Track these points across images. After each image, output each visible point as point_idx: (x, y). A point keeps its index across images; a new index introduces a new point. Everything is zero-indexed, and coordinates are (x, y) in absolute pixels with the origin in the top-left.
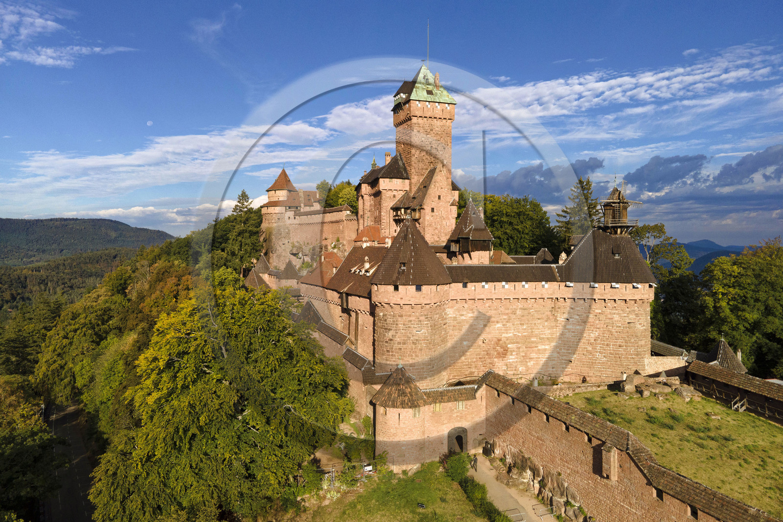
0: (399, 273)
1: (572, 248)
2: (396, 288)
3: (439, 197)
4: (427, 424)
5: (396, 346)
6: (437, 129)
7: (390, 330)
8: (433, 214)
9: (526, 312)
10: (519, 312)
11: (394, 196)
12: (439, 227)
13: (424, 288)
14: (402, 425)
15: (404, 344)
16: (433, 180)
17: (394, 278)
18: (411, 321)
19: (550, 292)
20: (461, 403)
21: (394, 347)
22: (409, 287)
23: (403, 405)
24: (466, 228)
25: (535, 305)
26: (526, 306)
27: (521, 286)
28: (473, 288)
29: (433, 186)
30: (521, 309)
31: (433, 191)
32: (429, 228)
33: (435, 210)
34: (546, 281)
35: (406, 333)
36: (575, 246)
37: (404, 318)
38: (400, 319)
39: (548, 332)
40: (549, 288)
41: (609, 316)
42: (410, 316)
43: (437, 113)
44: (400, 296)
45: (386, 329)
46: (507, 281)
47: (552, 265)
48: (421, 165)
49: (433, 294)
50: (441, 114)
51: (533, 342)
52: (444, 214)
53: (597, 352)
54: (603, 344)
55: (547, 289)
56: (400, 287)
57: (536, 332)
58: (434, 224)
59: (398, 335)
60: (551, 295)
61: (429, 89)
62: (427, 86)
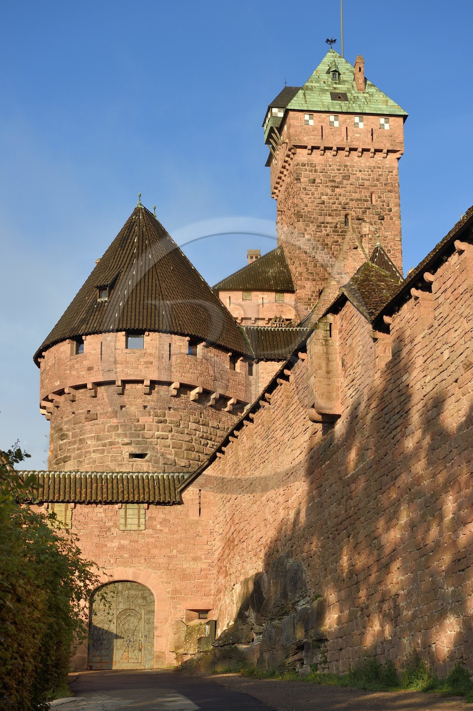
6: (359, 174)
43: (358, 139)
50: (369, 140)
61: (337, 91)
62: (335, 86)
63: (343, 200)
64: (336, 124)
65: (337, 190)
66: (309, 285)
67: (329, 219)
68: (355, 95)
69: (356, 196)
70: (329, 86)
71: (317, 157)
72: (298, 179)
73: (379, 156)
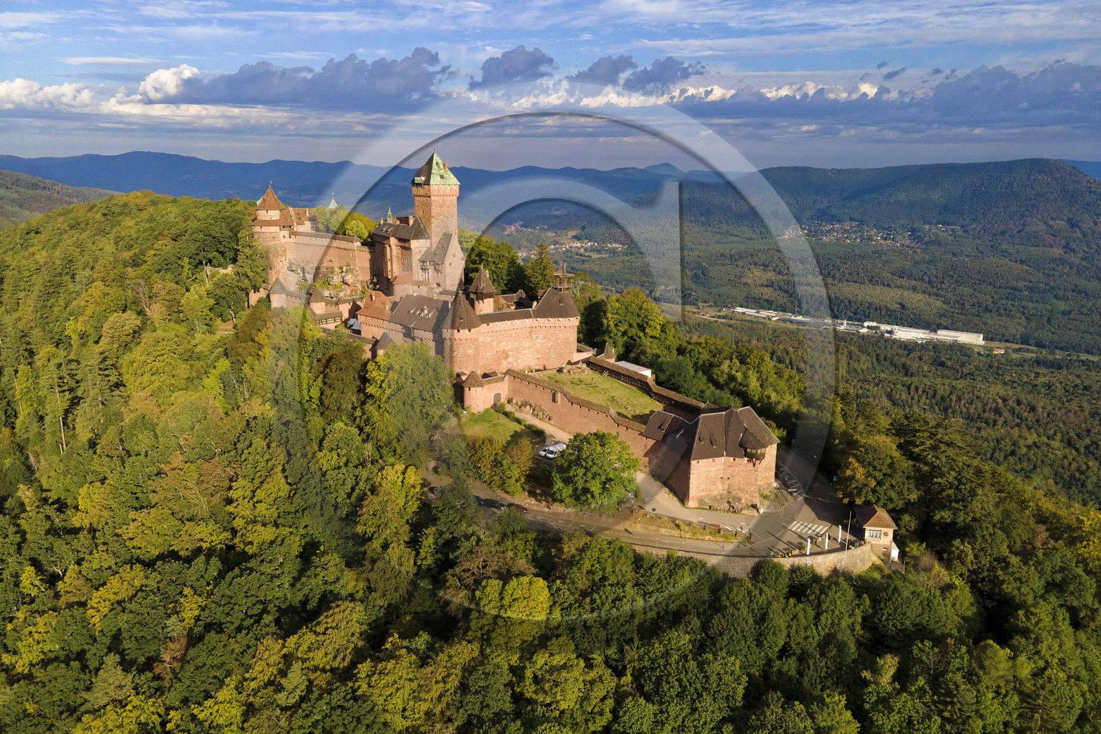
1: (539, 299)
3: (454, 254)
6: (447, 203)
8: (451, 267)
9: (517, 335)
11: (420, 251)
12: (454, 275)
16: (449, 246)
25: (522, 331)
26: (517, 332)
27: (515, 322)
30: (514, 333)
31: (450, 252)
33: (452, 263)
34: (527, 318)
36: (541, 297)
43: (447, 192)
46: (508, 320)
47: (530, 309)
50: (450, 193)
55: (527, 322)
56: (461, 330)
57: (522, 345)
60: (529, 325)
63: (443, 211)
64: (442, 188)
65: (442, 208)
66: (436, 238)
67: (440, 217)
69: (446, 210)
71: (437, 198)
73: (452, 197)
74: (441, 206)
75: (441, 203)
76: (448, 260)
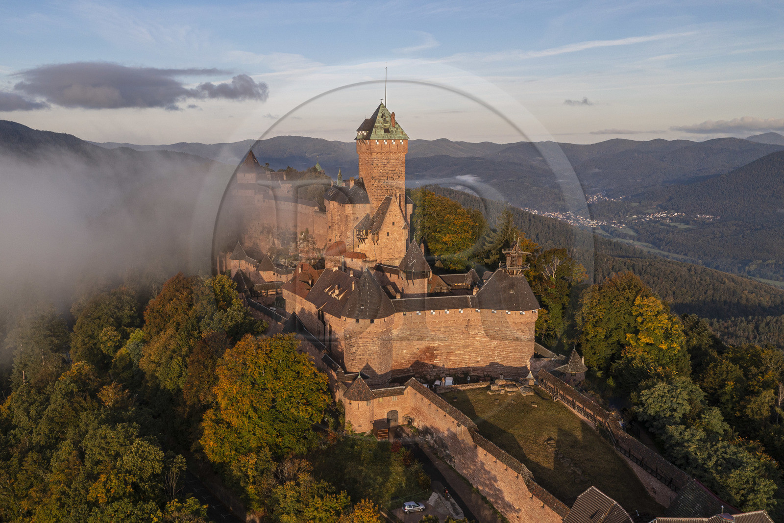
0: (359, 311)
1: (485, 281)
2: (358, 321)
3: (393, 224)
4: (375, 409)
5: (357, 357)
7: (354, 346)
8: (388, 237)
9: (447, 329)
10: (442, 329)
11: (357, 218)
12: (393, 247)
13: (376, 321)
14: (360, 410)
15: (363, 355)
16: (389, 210)
17: (356, 314)
18: (367, 341)
19: (464, 316)
20: (395, 397)
21: (356, 358)
22: (366, 320)
23: (361, 399)
24: (410, 263)
25: (454, 324)
26: (447, 325)
27: (444, 313)
28: (411, 315)
29: (388, 215)
30: (444, 327)
31: (389, 219)
32: (386, 249)
33: (390, 234)
34: (462, 308)
35: (364, 349)
36: (487, 280)
37: (363, 339)
38: (360, 340)
39: (462, 342)
40: (464, 313)
41: (504, 332)
42: (367, 338)
43: (393, 149)
44: (360, 326)
45: (351, 346)
46: (434, 309)
47: (467, 296)
48: (380, 192)
49: (382, 324)
50: (396, 149)
51: (452, 349)
52: (397, 237)
53: (495, 356)
54: (500, 351)
55: (462, 313)
56: (360, 320)
57: (455, 342)
58: (389, 245)
59: (359, 349)
60: (465, 317)
61: (386, 128)
62: (385, 124)
63: (387, 171)
64: (386, 143)
65: (385, 167)
66: (375, 203)
67: (382, 178)
68: (392, 129)
69: (391, 169)
70: (383, 125)
71: (379, 156)
72: (373, 164)
73: (399, 154)
74: (385, 165)
75: (384, 161)
76: (386, 228)
